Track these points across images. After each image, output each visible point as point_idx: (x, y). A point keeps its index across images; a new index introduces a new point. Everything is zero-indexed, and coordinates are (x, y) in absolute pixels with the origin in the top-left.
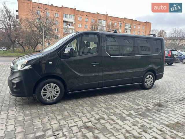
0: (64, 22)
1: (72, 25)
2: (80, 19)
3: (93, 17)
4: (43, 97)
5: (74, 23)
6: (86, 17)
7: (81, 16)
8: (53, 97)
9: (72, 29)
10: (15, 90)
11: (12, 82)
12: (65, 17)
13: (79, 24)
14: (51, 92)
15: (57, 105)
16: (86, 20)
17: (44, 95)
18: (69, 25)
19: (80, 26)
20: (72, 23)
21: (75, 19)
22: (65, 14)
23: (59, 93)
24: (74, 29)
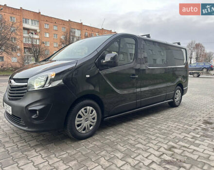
0: (25, 29)
1: (36, 34)
2: (47, 27)
3: (64, 25)
4: (78, 128)
5: (38, 31)
6: (55, 24)
7: (48, 23)
8: (89, 126)
9: (36, 39)
10: (36, 122)
11: (29, 109)
12: (26, 23)
13: (46, 33)
14: (86, 120)
15: (96, 137)
16: (55, 28)
17: (79, 125)
18: (32, 33)
19: (47, 35)
20: (35, 31)
21: (40, 27)
22: (26, 19)
23: (95, 120)
24: (39, 39)
